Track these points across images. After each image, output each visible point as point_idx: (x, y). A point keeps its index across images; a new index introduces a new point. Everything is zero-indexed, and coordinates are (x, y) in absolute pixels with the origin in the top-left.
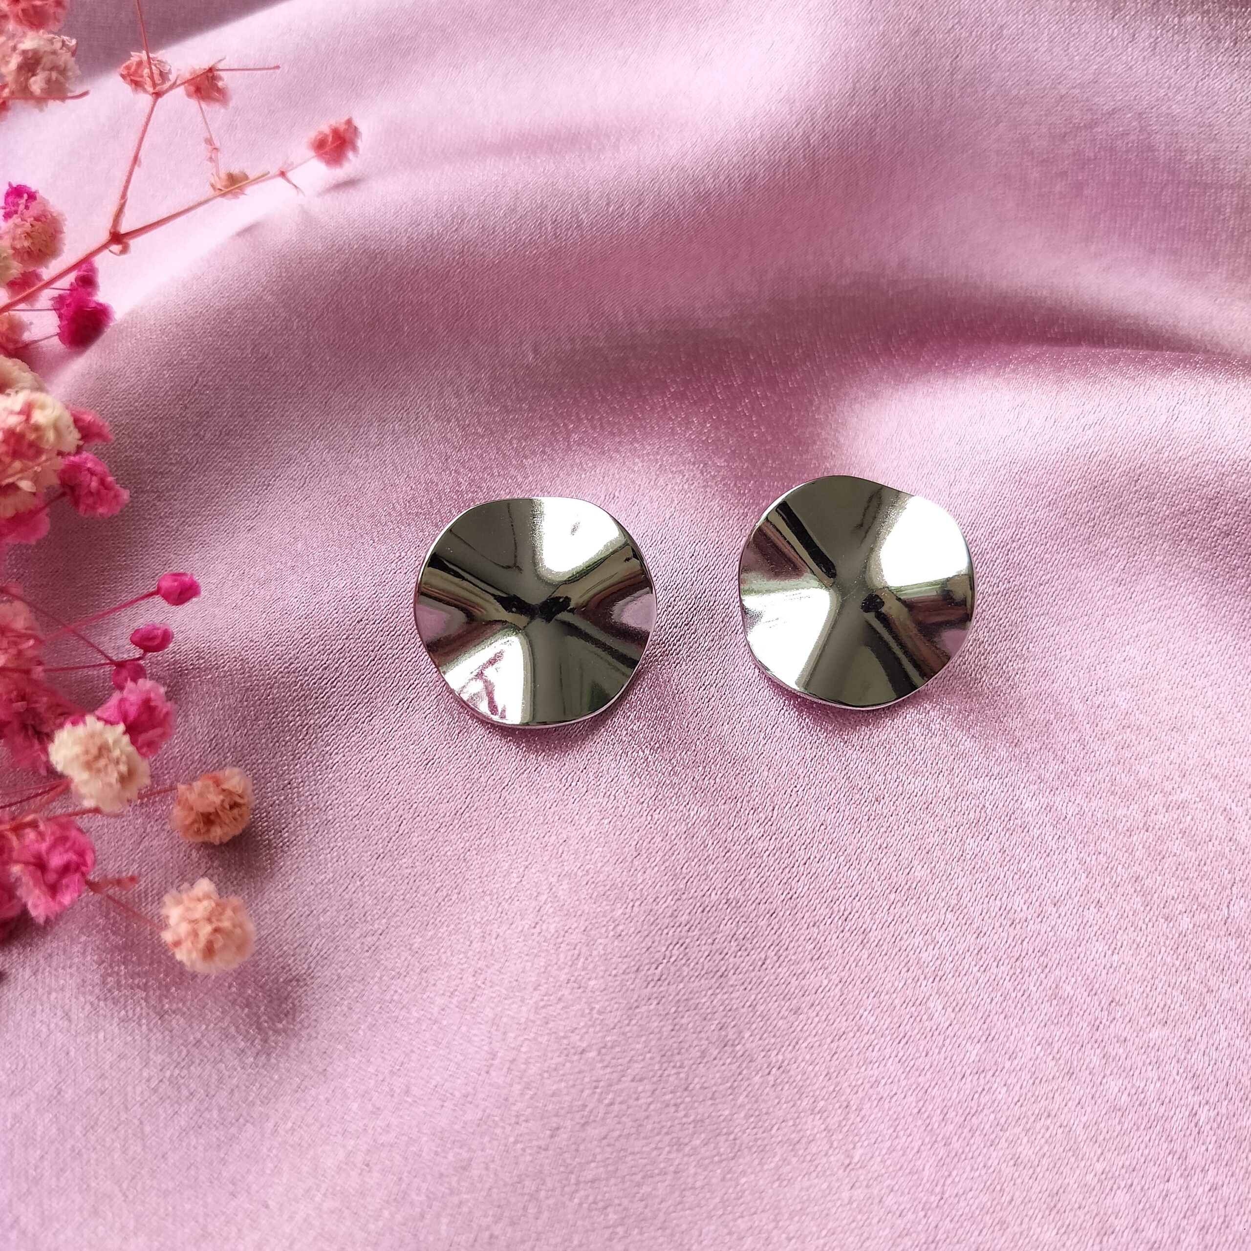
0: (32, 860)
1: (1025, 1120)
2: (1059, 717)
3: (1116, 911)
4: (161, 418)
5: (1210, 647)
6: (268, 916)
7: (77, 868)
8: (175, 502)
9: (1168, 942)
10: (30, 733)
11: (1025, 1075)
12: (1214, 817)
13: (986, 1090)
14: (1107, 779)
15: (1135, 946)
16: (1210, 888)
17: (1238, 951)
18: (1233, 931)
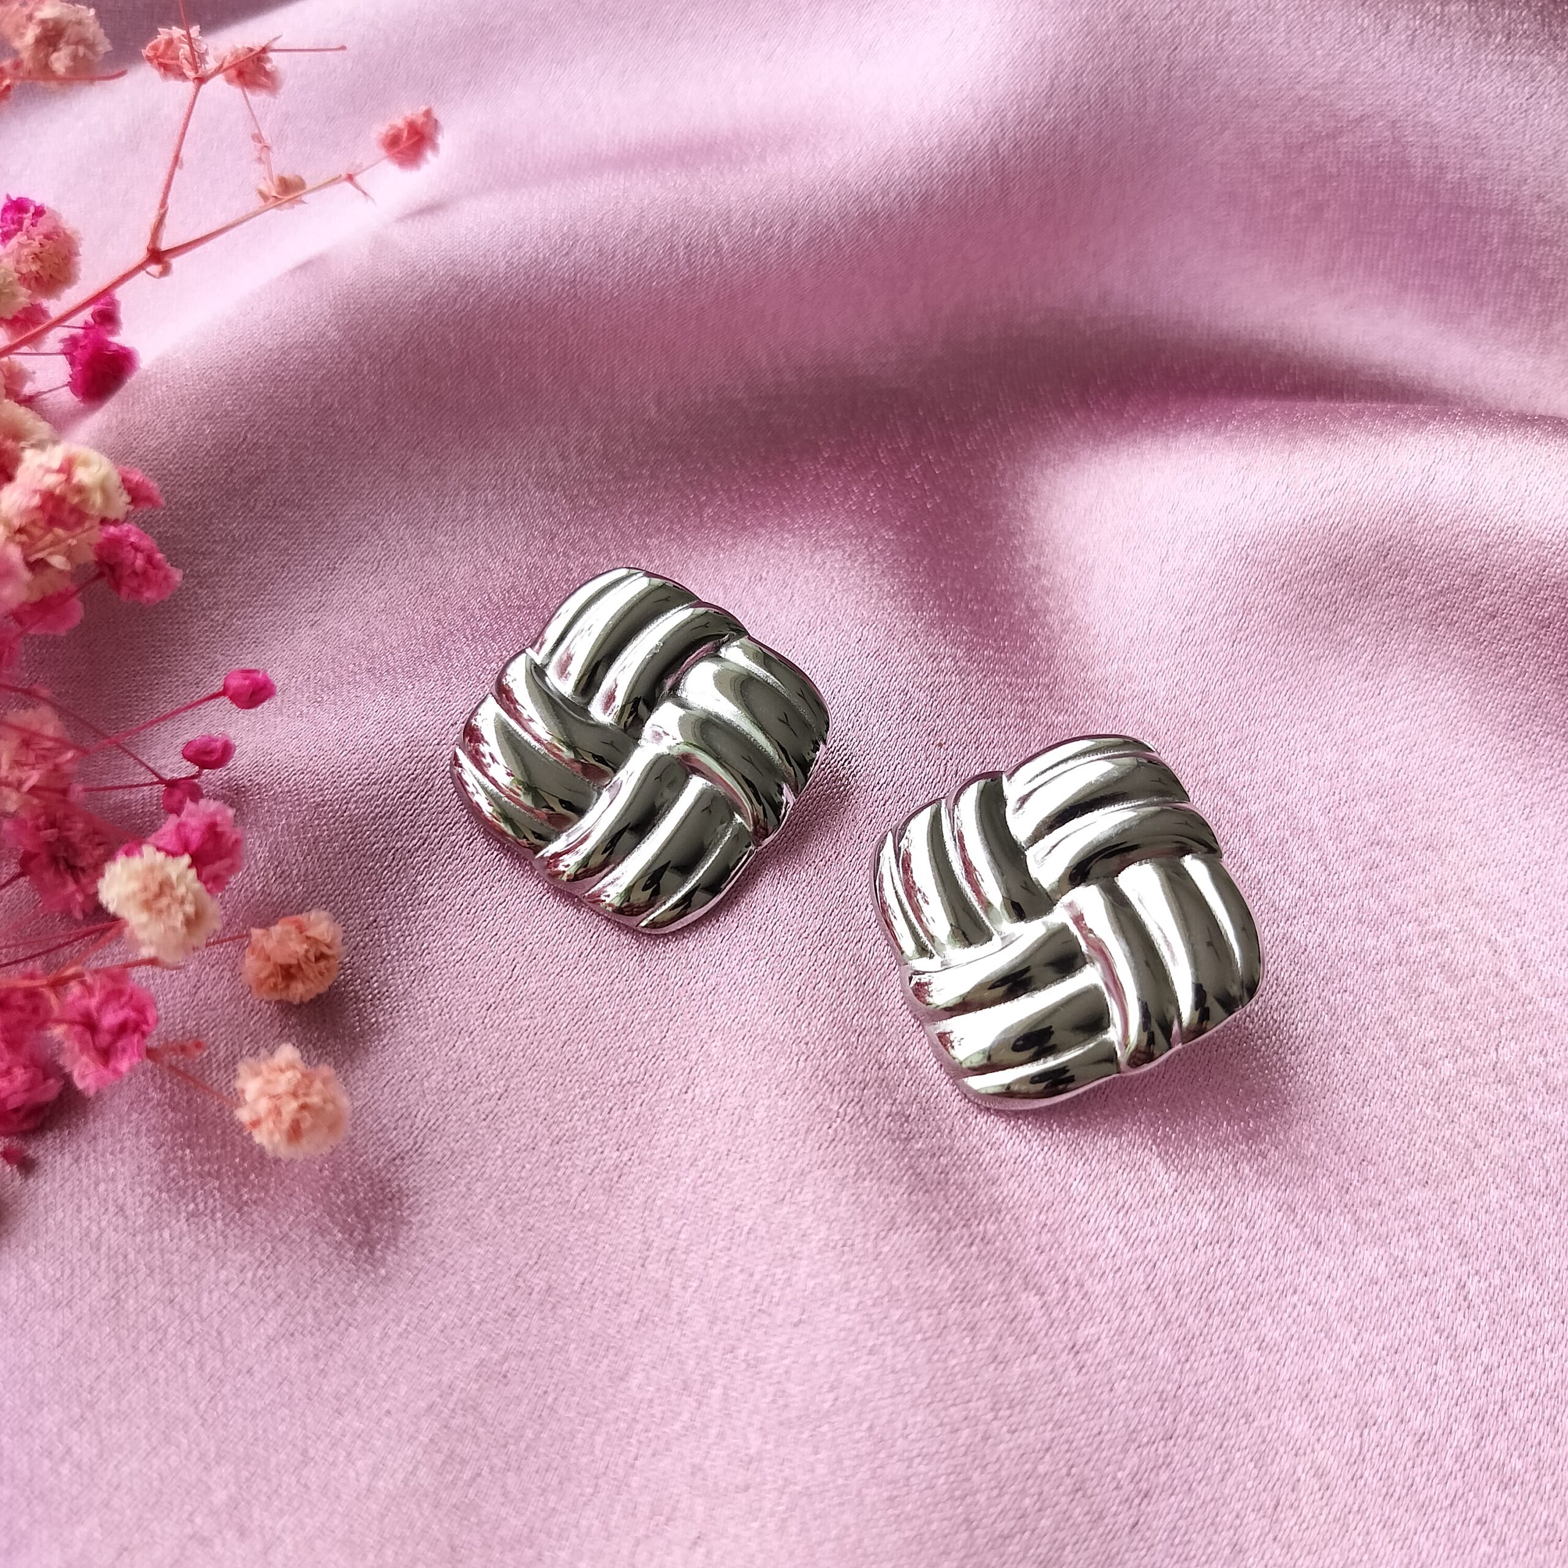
0: (78, 1018)
1: (1269, 1297)
2: (1296, 832)
3: (1366, 1058)
4: (202, 485)
5: (1473, 750)
6: (361, 1083)
7: (137, 1027)
8: (220, 590)
9: (1427, 1092)
10: (62, 867)
11: (1266, 1245)
12: (1477, 949)
13: (1223, 1263)
14: (1353, 905)
15: (1389, 1096)
16: (1474, 1029)
17: (1510, 1100)
18: (1504, 1077)
